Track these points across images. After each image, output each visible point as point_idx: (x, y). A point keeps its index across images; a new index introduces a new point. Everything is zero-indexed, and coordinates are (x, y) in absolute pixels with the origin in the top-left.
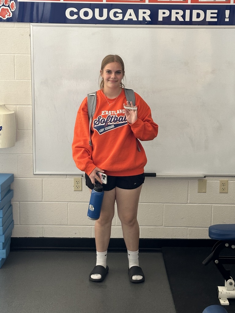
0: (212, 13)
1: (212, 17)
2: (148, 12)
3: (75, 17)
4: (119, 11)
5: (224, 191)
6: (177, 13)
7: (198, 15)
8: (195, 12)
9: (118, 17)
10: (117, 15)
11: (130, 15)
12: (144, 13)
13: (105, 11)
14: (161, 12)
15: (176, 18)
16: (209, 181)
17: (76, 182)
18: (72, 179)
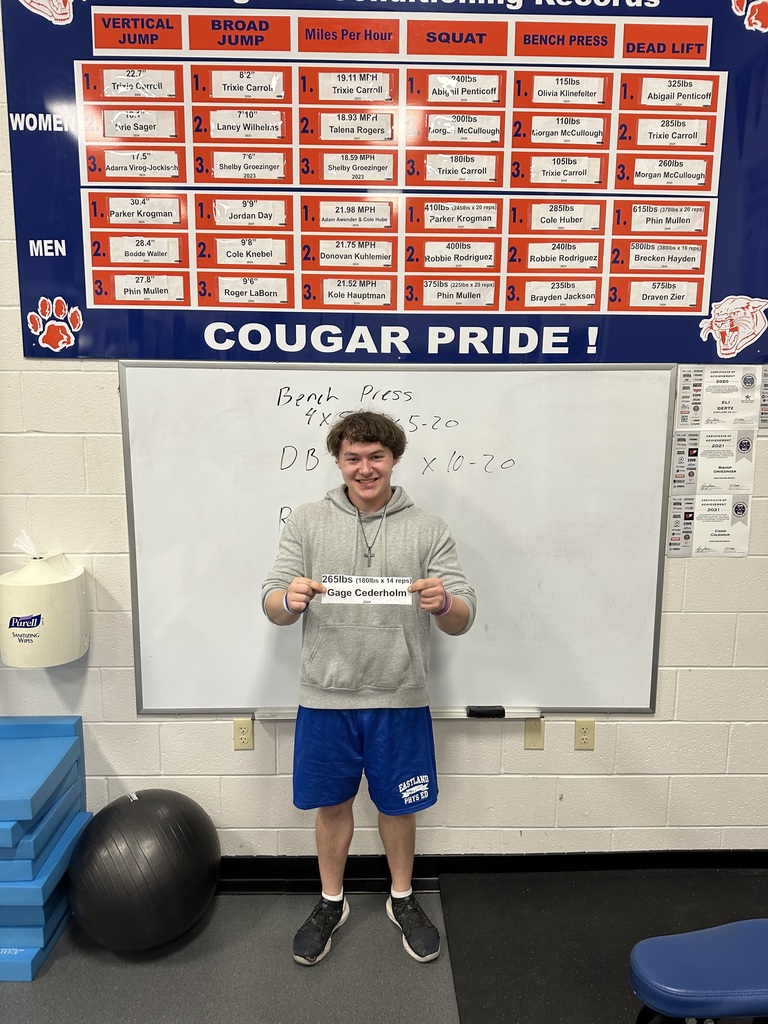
0: (555, 335)
1: (555, 345)
2: (404, 333)
3: (229, 344)
4: (335, 330)
5: (584, 746)
6: (473, 335)
7: (523, 340)
8: (515, 332)
9: (332, 344)
10: (330, 340)
11: (361, 340)
12: (395, 335)
13: (301, 330)
14: (433, 331)
15: (471, 345)
16: (549, 723)
17: (240, 729)
18: (229, 723)
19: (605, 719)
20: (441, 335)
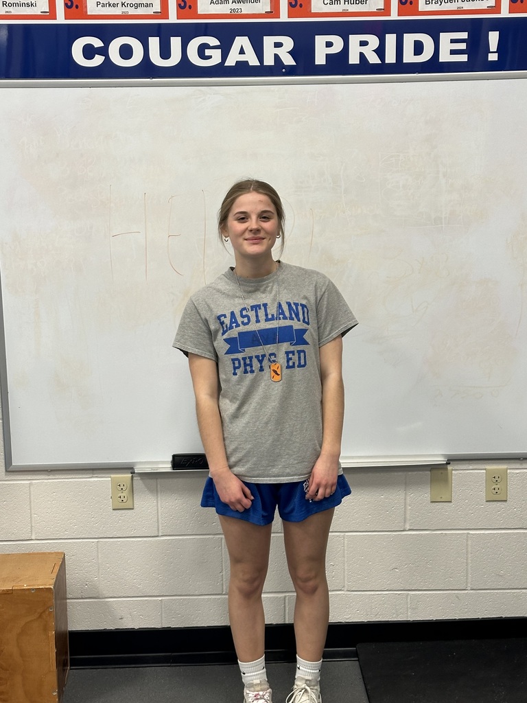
0: (453, 41)
1: (453, 52)
2: (288, 43)
3: (98, 60)
4: (213, 41)
6: (364, 43)
7: (418, 48)
8: (409, 39)
9: (210, 57)
10: (208, 52)
11: (242, 52)
12: (278, 45)
13: (176, 42)
14: (320, 41)
15: (362, 55)
16: (457, 473)
17: (118, 486)
18: (105, 480)
19: (518, 466)
20: (329, 44)
